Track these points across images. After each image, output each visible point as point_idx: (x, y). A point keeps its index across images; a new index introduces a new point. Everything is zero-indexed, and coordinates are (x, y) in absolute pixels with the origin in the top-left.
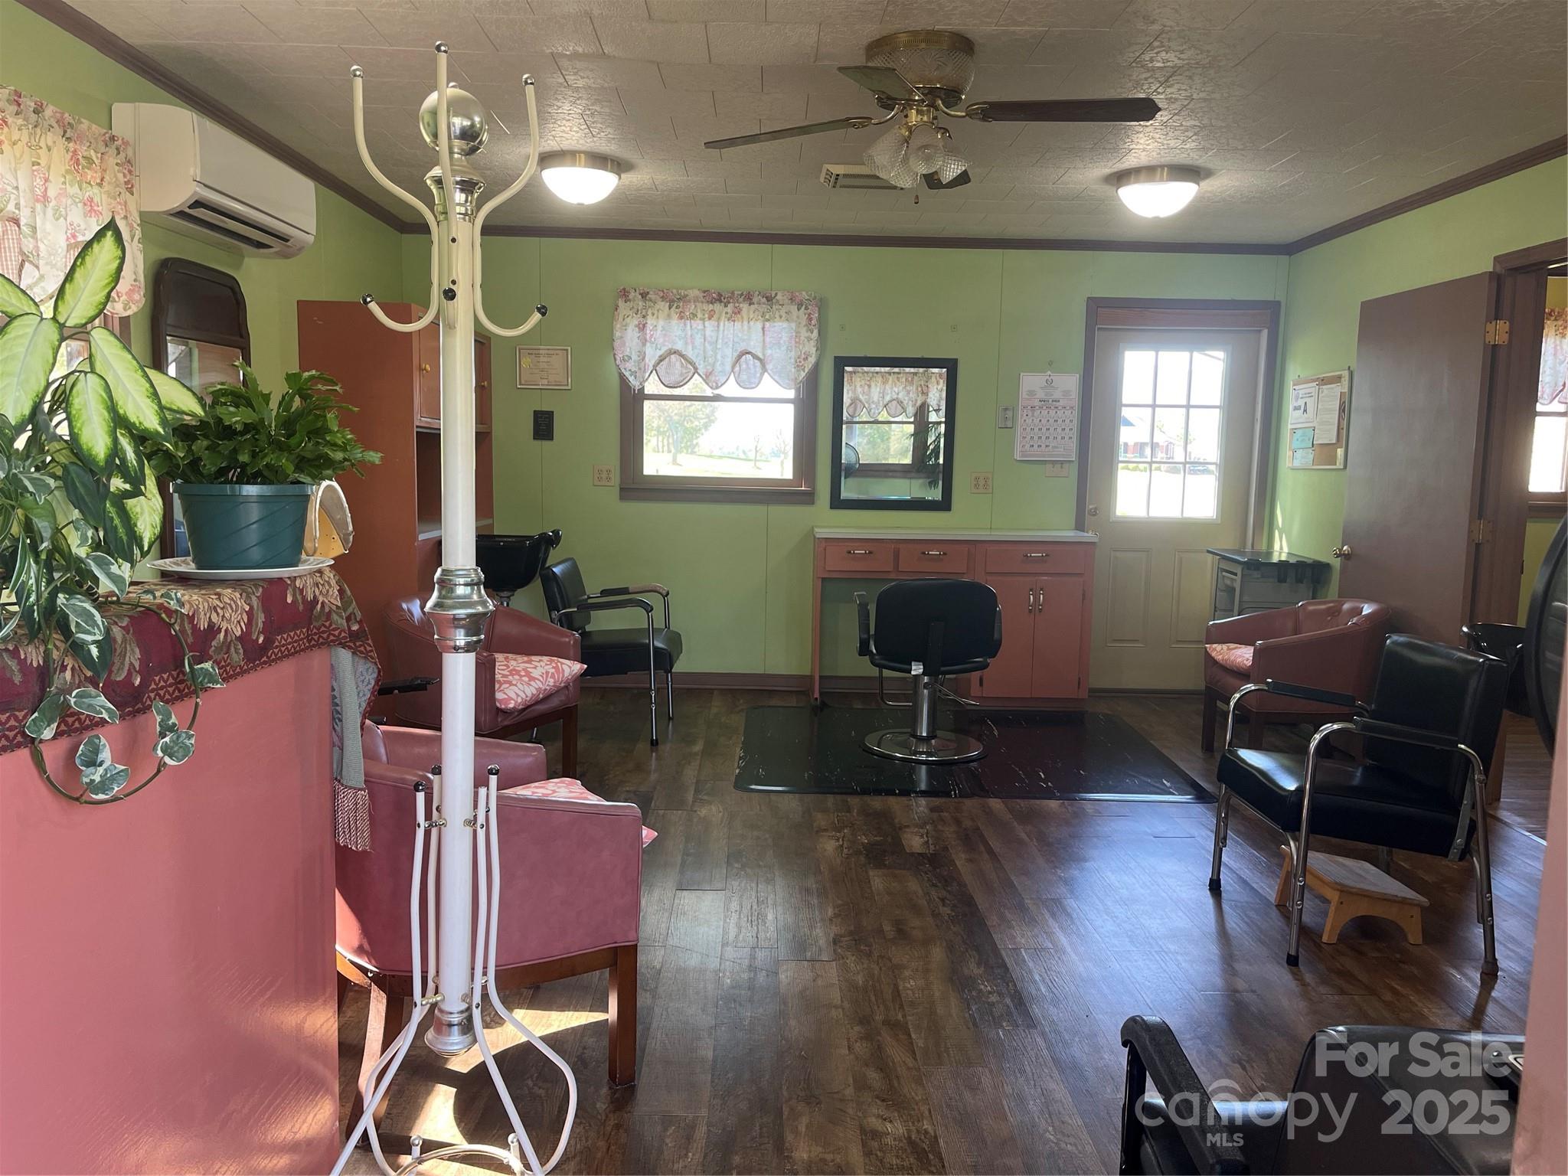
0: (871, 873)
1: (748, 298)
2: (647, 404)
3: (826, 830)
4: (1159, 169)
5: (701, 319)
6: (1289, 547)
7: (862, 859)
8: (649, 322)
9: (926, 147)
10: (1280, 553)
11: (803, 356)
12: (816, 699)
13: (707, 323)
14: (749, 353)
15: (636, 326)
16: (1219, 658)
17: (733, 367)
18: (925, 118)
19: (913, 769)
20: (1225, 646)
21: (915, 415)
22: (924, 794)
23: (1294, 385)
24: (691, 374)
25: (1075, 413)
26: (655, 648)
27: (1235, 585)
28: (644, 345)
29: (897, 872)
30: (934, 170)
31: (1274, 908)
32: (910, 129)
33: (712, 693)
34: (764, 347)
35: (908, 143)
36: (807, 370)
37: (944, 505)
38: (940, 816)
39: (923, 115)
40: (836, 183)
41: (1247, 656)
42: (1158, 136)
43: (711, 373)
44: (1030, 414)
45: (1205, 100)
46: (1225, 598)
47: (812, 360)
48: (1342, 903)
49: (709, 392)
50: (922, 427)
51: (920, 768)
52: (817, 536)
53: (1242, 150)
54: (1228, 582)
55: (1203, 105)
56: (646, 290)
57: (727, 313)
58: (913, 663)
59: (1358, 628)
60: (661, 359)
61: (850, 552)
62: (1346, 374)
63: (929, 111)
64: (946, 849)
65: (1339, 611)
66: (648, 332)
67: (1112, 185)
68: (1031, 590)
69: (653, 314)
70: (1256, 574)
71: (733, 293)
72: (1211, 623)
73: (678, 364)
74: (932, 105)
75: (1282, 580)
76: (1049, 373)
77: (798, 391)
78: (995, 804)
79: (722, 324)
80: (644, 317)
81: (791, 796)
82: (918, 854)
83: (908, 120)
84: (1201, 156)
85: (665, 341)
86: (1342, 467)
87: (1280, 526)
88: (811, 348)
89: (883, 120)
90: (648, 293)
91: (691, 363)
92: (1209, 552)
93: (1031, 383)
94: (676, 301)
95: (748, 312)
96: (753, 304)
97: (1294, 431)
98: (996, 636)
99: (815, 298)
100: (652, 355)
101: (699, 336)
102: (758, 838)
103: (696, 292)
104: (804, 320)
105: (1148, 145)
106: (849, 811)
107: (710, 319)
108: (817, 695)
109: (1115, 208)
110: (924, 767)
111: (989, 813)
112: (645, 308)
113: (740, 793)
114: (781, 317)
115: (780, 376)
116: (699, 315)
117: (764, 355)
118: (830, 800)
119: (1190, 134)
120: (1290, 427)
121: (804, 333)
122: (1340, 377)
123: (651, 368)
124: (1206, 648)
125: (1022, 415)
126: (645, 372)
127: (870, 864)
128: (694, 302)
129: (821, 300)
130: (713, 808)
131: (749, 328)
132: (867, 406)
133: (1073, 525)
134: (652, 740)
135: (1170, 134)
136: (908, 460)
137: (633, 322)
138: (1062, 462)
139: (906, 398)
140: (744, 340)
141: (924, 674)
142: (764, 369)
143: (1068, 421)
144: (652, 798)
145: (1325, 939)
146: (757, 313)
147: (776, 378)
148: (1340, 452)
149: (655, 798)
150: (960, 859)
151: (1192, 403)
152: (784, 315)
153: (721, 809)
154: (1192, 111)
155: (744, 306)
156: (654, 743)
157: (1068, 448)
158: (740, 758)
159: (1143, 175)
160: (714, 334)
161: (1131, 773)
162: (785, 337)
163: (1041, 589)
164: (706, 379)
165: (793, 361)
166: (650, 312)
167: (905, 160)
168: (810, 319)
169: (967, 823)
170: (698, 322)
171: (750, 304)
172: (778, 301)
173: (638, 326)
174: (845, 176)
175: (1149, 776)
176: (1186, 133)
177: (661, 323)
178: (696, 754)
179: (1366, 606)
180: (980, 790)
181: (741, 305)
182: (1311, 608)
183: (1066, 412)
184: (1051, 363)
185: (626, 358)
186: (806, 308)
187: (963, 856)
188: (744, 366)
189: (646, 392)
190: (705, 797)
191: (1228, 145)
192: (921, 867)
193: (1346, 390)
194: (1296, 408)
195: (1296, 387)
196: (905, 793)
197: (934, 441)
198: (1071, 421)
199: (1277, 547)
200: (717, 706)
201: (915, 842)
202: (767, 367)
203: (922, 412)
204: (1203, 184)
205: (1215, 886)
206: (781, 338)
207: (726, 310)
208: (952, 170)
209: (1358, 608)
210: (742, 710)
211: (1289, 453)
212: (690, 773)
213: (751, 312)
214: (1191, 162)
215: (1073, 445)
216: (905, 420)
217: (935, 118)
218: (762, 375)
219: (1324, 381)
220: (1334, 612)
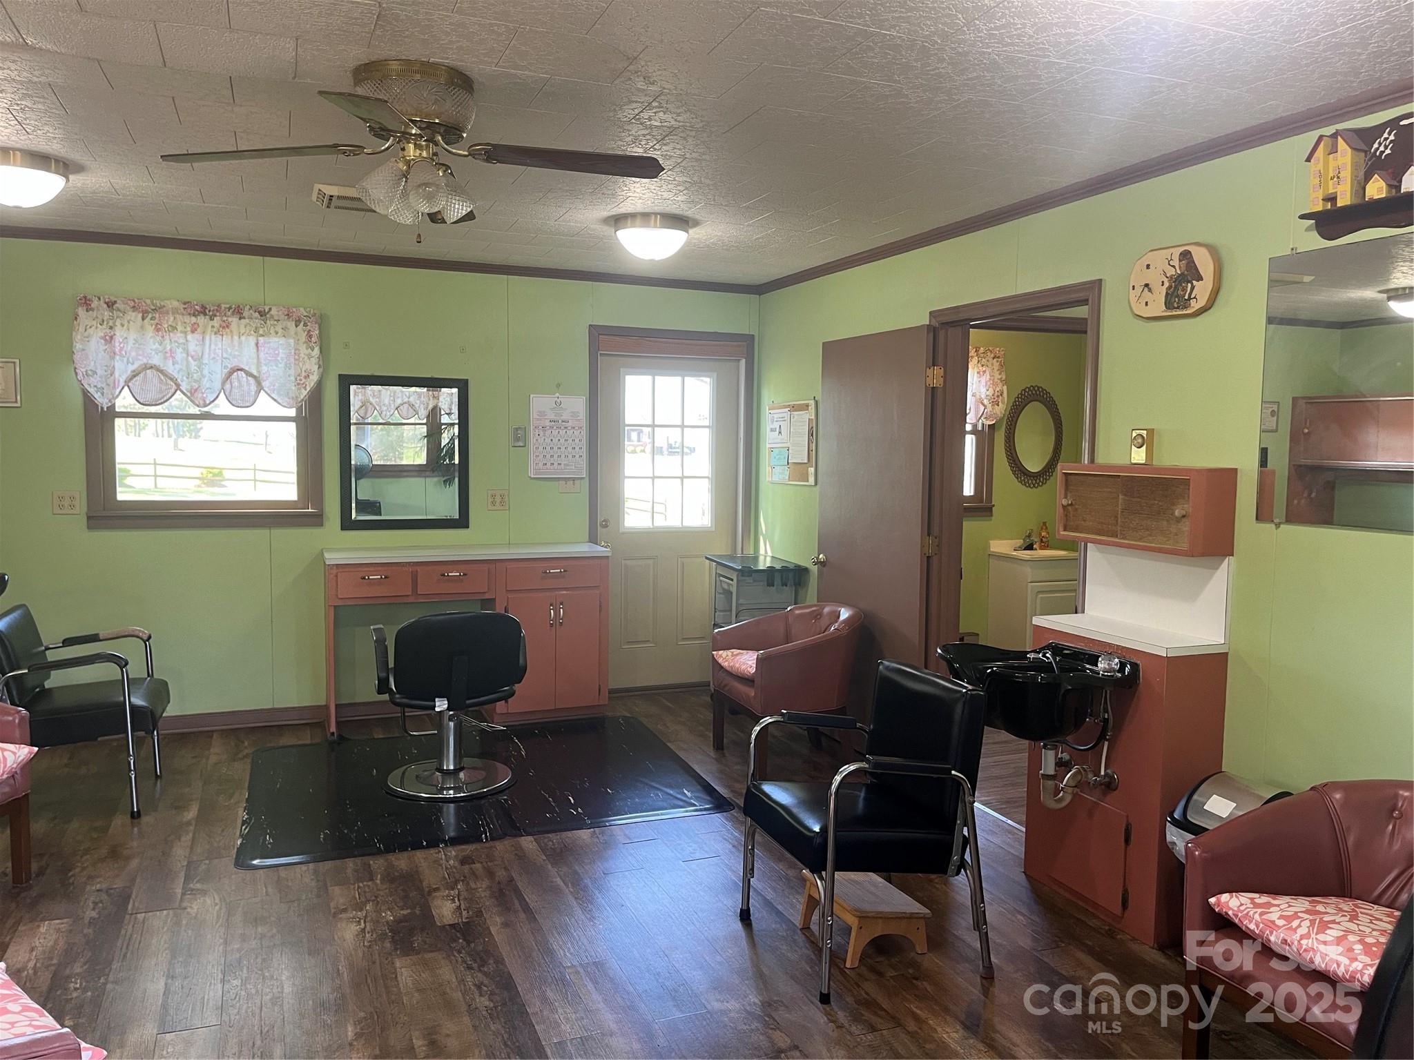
0: (398, 964)
1: (239, 312)
2: (119, 423)
3: (345, 910)
4: (653, 217)
5: (181, 332)
6: (772, 551)
7: (388, 945)
8: (118, 334)
9: (427, 185)
10: (765, 557)
11: (304, 374)
12: (333, 734)
13: (190, 337)
14: (241, 370)
15: (101, 338)
16: (725, 664)
17: (224, 383)
18: (424, 154)
19: (440, 810)
20: (729, 652)
21: (428, 417)
22: (454, 842)
23: (769, 410)
24: (173, 390)
25: (584, 433)
26: (132, 707)
27: (731, 589)
28: (112, 358)
29: (428, 956)
30: (436, 210)
31: (799, 932)
32: (408, 163)
33: (211, 737)
34: (259, 364)
35: (406, 177)
36: (308, 389)
37: (462, 522)
38: (471, 869)
39: (422, 150)
40: (330, 203)
41: (750, 663)
42: (654, 188)
43: (196, 390)
44: (541, 434)
45: (697, 160)
46: (724, 603)
47: (314, 378)
48: (861, 928)
49: (195, 410)
50: (434, 429)
51: (448, 807)
52: (327, 563)
53: (725, 206)
54: (725, 586)
55: (694, 164)
56: (113, 299)
57: (213, 327)
58: (437, 699)
59: (840, 633)
60: (135, 375)
61: (364, 578)
62: (812, 403)
63: (427, 146)
64: (479, 913)
65: (821, 614)
66: (117, 344)
67: (610, 226)
68: (551, 605)
69: (123, 325)
70: (749, 580)
71: (219, 306)
72: (716, 631)
73: (156, 381)
74: (431, 140)
75: (770, 584)
76: (557, 395)
77: (299, 410)
78: (528, 843)
79: (207, 338)
80: (111, 328)
81: (304, 867)
82: (451, 926)
83: (406, 153)
84: (690, 208)
85: (138, 355)
86: (813, 484)
87: (764, 532)
88: (313, 366)
89: (378, 150)
90: (115, 302)
91: (171, 379)
92: (707, 558)
93: (541, 404)
94: (150, 311)
95: (239, 326)
96: (244, 318)
97: (771, 450)
98: (521, 661)
99: (314, 315)
100: (122, 369)
101: (181, 350)
102: (263, 936)
103: (175, 304)
104: (303, 336)
105: (643, 194)
106: (371, 879)
107: (193, 332)
108: (333, 729)
109: (614, 248)
110: (452, 805)
111: (521, 856)
112: (112, 318)
113: (242, 873)
114: (277, 333)
115: (279, 394)
116: (180, 328)
117: (259, 372)
118: (350, 864)
119: (681, 188)
120: (768, 446)
121: (304, 351)
122: (807, 406)
123: (122, 384)
124: (713, 655)
125: (534, 434)
126: (114, 387)
127: (396, 949)
128: (173, 313)
129: (321, 316)
130: (209, 902)
131: (240, 343)
132: (378, 408)
133: (586, 537)
134: (133, 812)
135: (665, 187)
136: (422, 459)
137: (97, 334)
138: (574, 479)
139: (418, 402)
140: (235, 357)
141: (449, 709)
142: (260, 388)
143: (577, 441)
144: (129, 897)
145: (848, 965)
146: (248, 327)
147: (273, 396)
148: (812, 470)
149: (133, 896)
150: (495, 923)
151: (685, 424)
152: (280, 331)
153: (217, 901)
154: (685, 168)
155: (234, 320)
156: (135, 816)
157: (580, 466)
158: (244, 823)
159: (638, 221)
160: (199, 349)
161: (654, 784)
162: (282, 353)
163: (561, 604)
164: (191, 395)
165: (293, 378)
166: (118, 323)
167: (405, 194)
168: (310, 337)
169: (501, 874)
170: (179, 335)
171: (240, 319)
172: (272, 317)
173: (104, 338)
174: (339, 197)
175: (671, 787)
176: (678, 188)
177: (132, 336)
178: (189, 823)
179: (843, 610)
180: (513, 828)
181: (230, 319)
182: (797, 612)
183: (575, 432)
184: (558, 385)
185: (90, 372)
186: (305, 325)
187: (498, 919)
188: (236, 384)
189: (117, 410)
190: (199, 886)
191: (714, 200)
192: (453, 945)
193: (813, 417)
194: (772, 430)
195: (772, 412)
196: (433, 844)
197: (448, 444)
198: (580, 440)
199: (762, 551)
200: (217, 751)
201: (445, 910)
202: (263, 384)
203: (434, 414)
204: (691, 231)
205: (745, 916)
206: (278, 354)
207: (211, 323)
208: (458, 209)
209: (836, 611)
210: (246, 756)
211: (768, 469)
212: (180, 853)
213: (242, 326)
214: (681, 213)
215: (583, 463)
216: (417, 422)
217: (435, 154)
218: (258, 393)
219: (794, 408)
220: (817, 615)
